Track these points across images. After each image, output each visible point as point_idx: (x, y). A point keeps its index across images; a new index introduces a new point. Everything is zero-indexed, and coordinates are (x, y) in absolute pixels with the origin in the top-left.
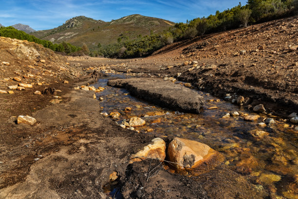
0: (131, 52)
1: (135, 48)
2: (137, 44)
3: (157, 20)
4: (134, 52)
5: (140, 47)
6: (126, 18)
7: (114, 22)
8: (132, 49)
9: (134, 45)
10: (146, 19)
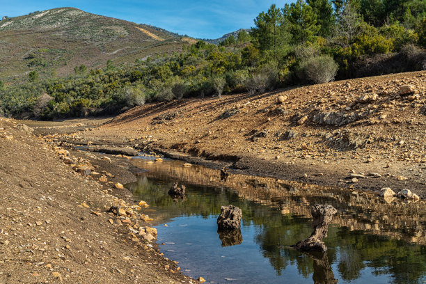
1: (74, 97)
2: (77, 88)
3: (122, 24)
4: (71, 105)
5: (83, 95)
6: (42, 15)
7: (10, 23)
8: (64, 99)
9: (71, 90)
10: (94, 21)
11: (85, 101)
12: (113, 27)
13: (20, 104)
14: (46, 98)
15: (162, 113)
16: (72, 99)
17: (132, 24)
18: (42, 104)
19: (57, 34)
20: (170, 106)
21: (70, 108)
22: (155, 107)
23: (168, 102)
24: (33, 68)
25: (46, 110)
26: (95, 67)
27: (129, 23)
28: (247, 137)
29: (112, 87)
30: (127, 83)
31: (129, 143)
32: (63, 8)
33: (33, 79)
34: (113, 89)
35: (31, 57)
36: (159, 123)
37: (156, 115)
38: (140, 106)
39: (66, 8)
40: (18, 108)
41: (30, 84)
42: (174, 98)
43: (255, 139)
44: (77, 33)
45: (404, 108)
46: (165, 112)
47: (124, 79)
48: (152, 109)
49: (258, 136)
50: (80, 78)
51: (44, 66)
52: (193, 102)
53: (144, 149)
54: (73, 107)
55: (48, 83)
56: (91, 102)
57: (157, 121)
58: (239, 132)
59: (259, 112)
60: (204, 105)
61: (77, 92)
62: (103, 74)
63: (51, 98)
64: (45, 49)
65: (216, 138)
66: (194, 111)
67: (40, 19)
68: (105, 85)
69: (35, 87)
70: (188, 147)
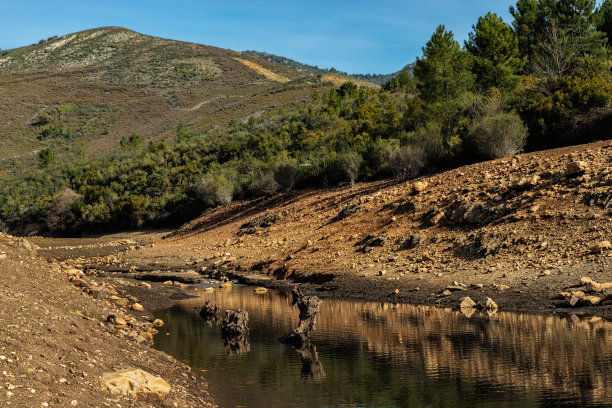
0: (99, 209)
1: (118, 192)
2: (124, 177)
3: (210, 55)
4: (113, 208)
5: (134, 188)
6: (63, 42)
7: (4, 60)
8: (102, 198)
9: (113, 180)
10: (158, 50)
11: (139, 201)
12: (193, 61)
13: (23, 209)
14: (68, 196)
15: (257, 216)
16: (115, 197)
17: (229, 53)
18: (62, 207)
19: (91, 78)
20: (271, 205)
21: (111, 213)
22: (247, 206)
23: (270, 196)
24: (48, 141)
25: (69, 217)
26: (160, 136)
27: (223, 51)
28: (358, 247)
29: (186, 173)
30: (213, 164)
31: (194, 266)
32: (101, 29)
33: (45, 163)
34: (187, 176)
35: (42, 122)
36: (250, 233)
37: (247, 220)
38: (224, 204)
39: (106, 28)
40: (18, 215)
41: (41, 171)
42: (278, 191)
43: (368, 248)
44: (128, 74)
45: (564, 196)
46: (262, 214)
47: (207, 158)
48: (242, 210)
49: (373, 244)
50: (130, 158)
51: (67, 137)
52: (309, 196)
53: (214, 273)
54: (117, 210)
55: (73, 168)
56: (148, 201)
57: (248, 229)
58: (350, 239)
59: (386, 207)
60: (324, 200)
61: (123, 184)
62: (169, 149)
63: (78, 196)
64: (69, 107)
65: (317, 250)
66: (306, 211)
67: (58, 50)
68: (174, 170)
69: (49, 177)
70: (274, 267)
